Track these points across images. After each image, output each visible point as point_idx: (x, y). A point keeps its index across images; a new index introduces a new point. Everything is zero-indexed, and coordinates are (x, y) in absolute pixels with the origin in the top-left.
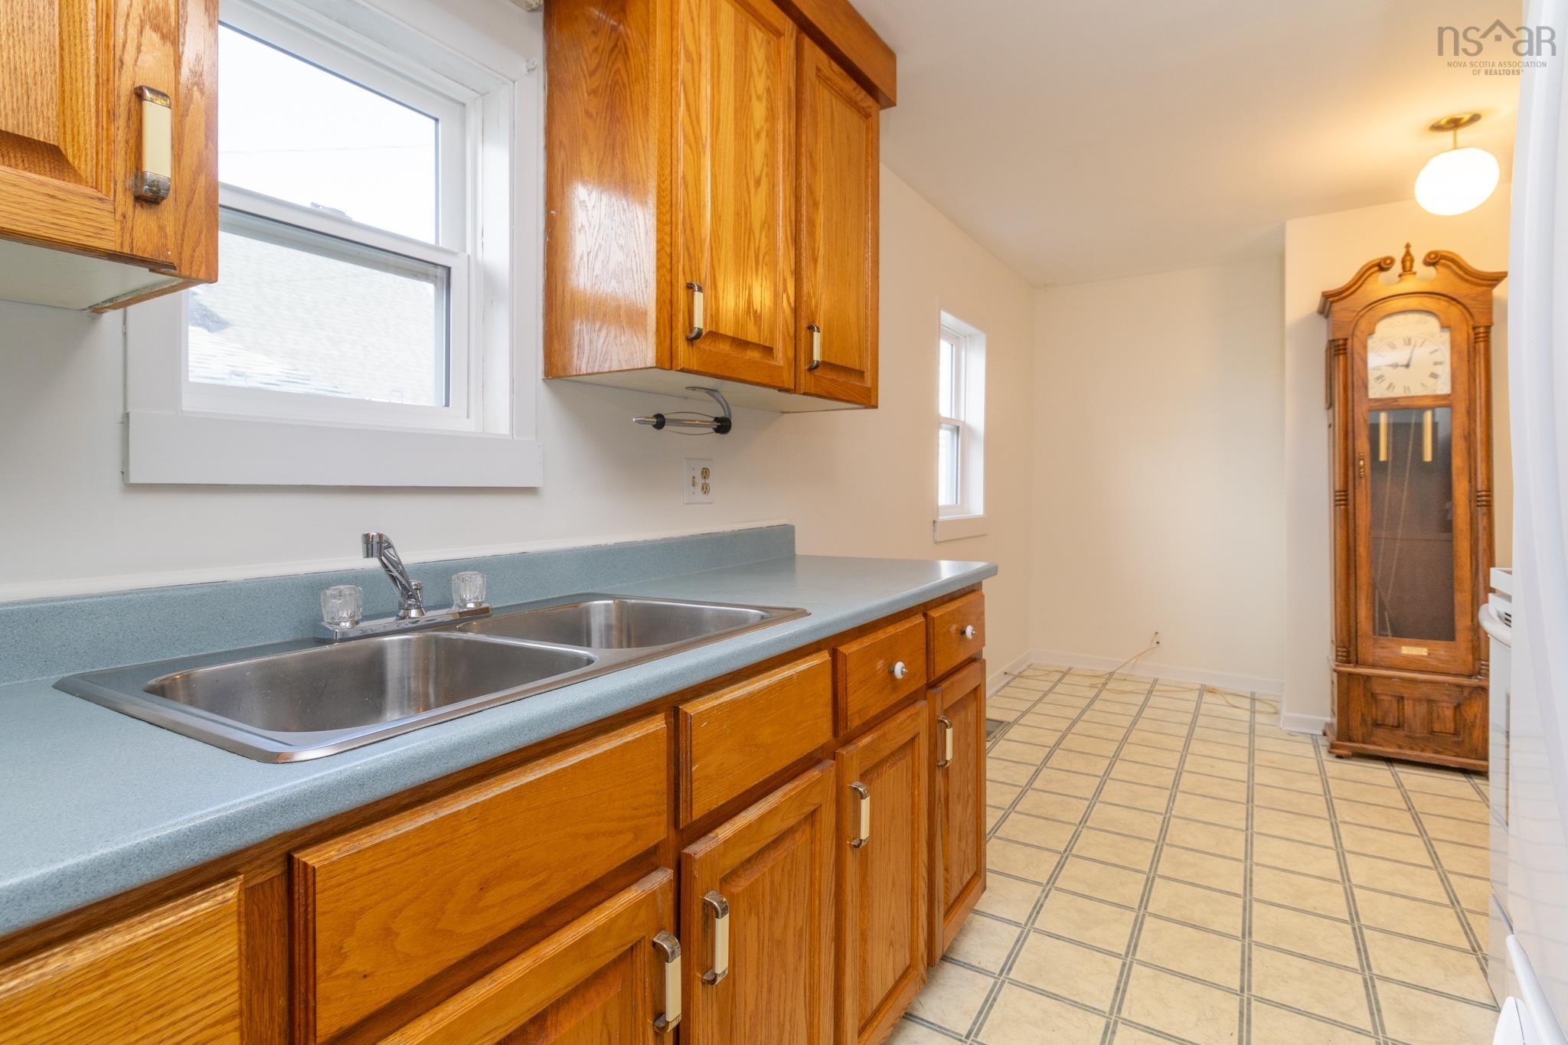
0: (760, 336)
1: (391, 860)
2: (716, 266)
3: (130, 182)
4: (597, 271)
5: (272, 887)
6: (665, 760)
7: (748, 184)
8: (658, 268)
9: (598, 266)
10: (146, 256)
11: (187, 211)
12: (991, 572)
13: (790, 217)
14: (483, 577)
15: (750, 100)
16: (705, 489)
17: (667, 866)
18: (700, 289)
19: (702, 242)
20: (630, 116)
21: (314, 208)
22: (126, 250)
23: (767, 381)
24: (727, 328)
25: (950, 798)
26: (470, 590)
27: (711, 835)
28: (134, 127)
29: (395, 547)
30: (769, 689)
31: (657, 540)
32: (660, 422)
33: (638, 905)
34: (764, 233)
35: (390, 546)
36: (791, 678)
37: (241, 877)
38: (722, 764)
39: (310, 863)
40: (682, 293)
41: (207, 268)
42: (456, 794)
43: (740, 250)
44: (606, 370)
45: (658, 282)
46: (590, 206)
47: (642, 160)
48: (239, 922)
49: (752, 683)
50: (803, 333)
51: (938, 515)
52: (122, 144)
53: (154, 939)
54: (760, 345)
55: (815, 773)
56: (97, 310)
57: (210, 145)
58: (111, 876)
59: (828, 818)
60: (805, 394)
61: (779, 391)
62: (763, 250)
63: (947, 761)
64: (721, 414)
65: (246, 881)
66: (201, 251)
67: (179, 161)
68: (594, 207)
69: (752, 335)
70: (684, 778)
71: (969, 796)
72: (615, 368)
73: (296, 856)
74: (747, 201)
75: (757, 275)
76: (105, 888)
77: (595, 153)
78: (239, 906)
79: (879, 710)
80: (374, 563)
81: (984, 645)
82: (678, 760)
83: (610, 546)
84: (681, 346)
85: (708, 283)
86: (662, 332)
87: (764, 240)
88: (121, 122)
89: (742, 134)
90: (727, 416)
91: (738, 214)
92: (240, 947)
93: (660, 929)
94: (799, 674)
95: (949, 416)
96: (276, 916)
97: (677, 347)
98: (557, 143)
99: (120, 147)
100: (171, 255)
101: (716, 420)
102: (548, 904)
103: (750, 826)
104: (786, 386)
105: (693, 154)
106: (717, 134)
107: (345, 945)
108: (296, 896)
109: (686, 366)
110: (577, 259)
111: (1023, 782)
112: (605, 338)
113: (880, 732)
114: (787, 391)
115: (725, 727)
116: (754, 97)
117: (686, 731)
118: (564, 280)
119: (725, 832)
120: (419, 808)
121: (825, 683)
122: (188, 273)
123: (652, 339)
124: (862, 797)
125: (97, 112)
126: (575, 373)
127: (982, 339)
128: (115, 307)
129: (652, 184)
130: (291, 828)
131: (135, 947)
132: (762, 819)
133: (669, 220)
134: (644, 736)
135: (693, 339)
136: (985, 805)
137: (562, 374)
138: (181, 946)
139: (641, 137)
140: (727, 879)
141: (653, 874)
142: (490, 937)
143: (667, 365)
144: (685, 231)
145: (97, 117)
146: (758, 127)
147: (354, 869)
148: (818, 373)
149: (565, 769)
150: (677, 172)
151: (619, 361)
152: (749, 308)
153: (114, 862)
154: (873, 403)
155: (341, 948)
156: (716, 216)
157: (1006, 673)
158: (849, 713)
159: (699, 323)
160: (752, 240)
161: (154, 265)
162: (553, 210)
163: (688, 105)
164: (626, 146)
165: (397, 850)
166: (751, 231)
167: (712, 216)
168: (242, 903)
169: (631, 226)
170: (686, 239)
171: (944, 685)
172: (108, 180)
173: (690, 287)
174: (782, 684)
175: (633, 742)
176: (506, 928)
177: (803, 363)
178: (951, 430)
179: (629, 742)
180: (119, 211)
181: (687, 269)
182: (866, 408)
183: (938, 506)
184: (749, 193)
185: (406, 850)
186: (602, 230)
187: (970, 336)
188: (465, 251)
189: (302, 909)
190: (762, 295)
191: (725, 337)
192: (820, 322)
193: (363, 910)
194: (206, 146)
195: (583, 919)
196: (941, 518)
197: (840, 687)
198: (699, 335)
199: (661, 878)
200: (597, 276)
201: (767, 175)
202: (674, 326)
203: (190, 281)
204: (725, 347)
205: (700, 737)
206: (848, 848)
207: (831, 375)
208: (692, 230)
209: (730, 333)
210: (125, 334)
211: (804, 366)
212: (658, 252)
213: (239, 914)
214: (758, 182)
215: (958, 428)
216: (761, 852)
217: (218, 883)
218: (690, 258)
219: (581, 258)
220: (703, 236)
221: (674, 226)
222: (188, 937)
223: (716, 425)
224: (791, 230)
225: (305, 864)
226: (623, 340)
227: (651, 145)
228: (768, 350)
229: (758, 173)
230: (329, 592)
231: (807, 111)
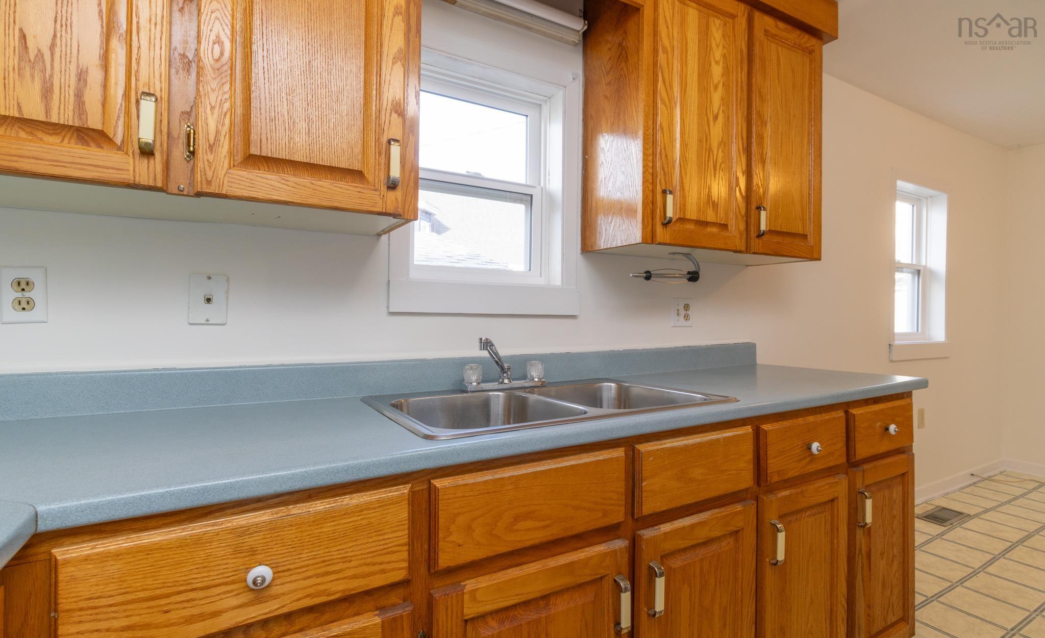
0: (717, 218)
1: (471, 493)
2: (683, 177)
3: (386, 181)
4: (610, 188)
5: (422, 493)
6: (624, 474)
7: (708, 120)
8: (644, 183)
9: (610, 184)
10: (391, 212)
11: (407, 189)
12: (923, 384)
13: (742, 136)
14: (542, 364)
15: (710, 65)
16: (687, 317)
17: (625, 538)
18: (671, 193)
19: (674, 162)
20: (629, 93)
21: (467, 174)
22: (384, 211)
23: (723, 247)
24: (692, 214)
25: (872, 554)
26: (535, 371)
27: (656, 527)
28: (387, 157)
29: (495, 345)
30: (700, 445)
31: (652, 349)
32: (648, 276)
33: (604, 555)
34: (720, 150)
35: (492, 345)
36: (718, 440)
37: (410, 485)
38: (664, 485)
39: (437, 485)
40: (659, 197)
41: (414, 214)
42: (504, 469)
43: (702, 163)
44: (614, 246)
45: (644, 191)
46: (606, 151)
47: (635, 118)
48: (409, 504)
49: (688, 439)
50: (753, 211)
51: (894, 340)
52: (384, 165)
53: (378, 501)
54: (717, 223)
55: (738, 507)
56: (379, 235)
57: (416, 158)
58: (364, 471)
59: (749, 538)
60: (754, 253)
61: (734, 252)
62: (719, 160)
63: (866, 524)
64: (693, 269)
65: (412, 488)
66: (412, 206)
67: (404, 168)
68: (608, 151)
69: (710, 217)
70: (638, 489)
71: (894, 556)
72: (619, 244)
73: (432, 481)
74: (707, 131)
75: (715, 177)
76: (363, 475)
77: (609, 120)
78: (409, 497)
79: (797, 474)
80: (485, 354)
81: (913, 442)
82: (634, 478)
83: (620, 351)
84: (659, 229)
85: (678, 188)
86: (646, 222)
87: (720, 154)
88: (383, 156)
89: (704, 90)
90: (697, 270)
91: (700, 141)
92: (409, 515)
93: (619, 573)
94: (725, 439)
95: (910, 262)
96: (424, 507)
97: (656, 230)
98: (589, 116)
99: (383, 165)
100: (400, 211)
101: (689, 273)
102: (551, 538)
103: (683, 528)
104: (738, 249)
105: (667, 109)
106: (685, 93)
107: (451, 528)
108: (432, 499)
109: (662, 241)
110: (600, 182)
111: (977, 565)
112: (614, 227)
113: (799, 490)
114: (740, 252)
115: (666, 463)
116: (713, 63)
117: (639, 460)
118: (592, 196)
119: (666, 528)
120: (486, 472)
121: (748, 448)
122: (407, 217)
123: (640, 226)
124: (778, 530)
125: (375, 153)
126: (597, 249)
127: (943, 199)
128: (385, 233)
129: (641, 133)
130: (429, 467)
131: (371, 503)
132: (693, 526)
133: (651, 153)
134: (609, 459)
135: (667, 223)
136: (914, 568)
137: (590, 250)
138: (387, 508)
139: (635, 105)
140: (664, 557)
141: (617, 541)
142: (519, 546)
143: (650, 241)
144: (661, 158)
145: (375, 155)
146: (716, 81)
147: (455, 493)
148: (765, 238)
149: (561, 468)
150: (657, 123)
151: (621, 240)
152: (708, 200)
153: (365, 466)
154: (815, 256)
155: (449, 529)
156: (684, 145)
157: (972, 475)
158: (768, 472)
159: (670, 213)
160: (711, 156)
161: (394, 215)
162: (587, 155)
163: (664, 80)
164: (626, 112)
165: (474, 490)
166: (710, 150)
167: (681, 146)
168: (410, 496)
169: (629, 159)
170: (662, 162)
171: (866, 466)
172: (378, 181)
173: (664, 192)
174: (711, 443)
175: (603, 460)
176: (528, 544)
177: (752, 233)
178: (913, 273)
179: (600, 460)
180: (382, 194)
181: (663, 181)
182: (810, 260)
183: (893, 334)
184: (709, 126)
185: (479, 490)
186: (612, 163)
187: (931, 197)
188: (540, 185)
189: (434, 506)
190: (719, 188)
191: (690, 221)
192: (768, 204)
193: (458, 514)
194: (414, 159)
195: (572, 553)
196: (897, 343)
197: (762, 452)
198: (670, 221)
199: (620, 544)
200: (609, 191)
201: (723, 112)
202: (654, 217)
203: (408, 221)
204: (691, 226)
205: (648, 467)
206: (768, 564)
207: (776, 239)
208: (666, 156)
209: (694, 217)
210: (389, 245)
211: (753, 234)
212: (644, 173)
213: (409, 501)
214: (716, 118)
215: (919, 271)
216: (694, 547)
217: (401, 485)
218: (665, 174)
219: (601, 182)
220: (675, 159)
221: (654, 156)
222: (390, 504)
223: (689, 276)
224: (743, 144)
225: (435, 485)
226: (623, 227)
227: (640, 109)
228: (724, 226)
229: (716, 111)
230: (467, 367)
231: (757, 62)
